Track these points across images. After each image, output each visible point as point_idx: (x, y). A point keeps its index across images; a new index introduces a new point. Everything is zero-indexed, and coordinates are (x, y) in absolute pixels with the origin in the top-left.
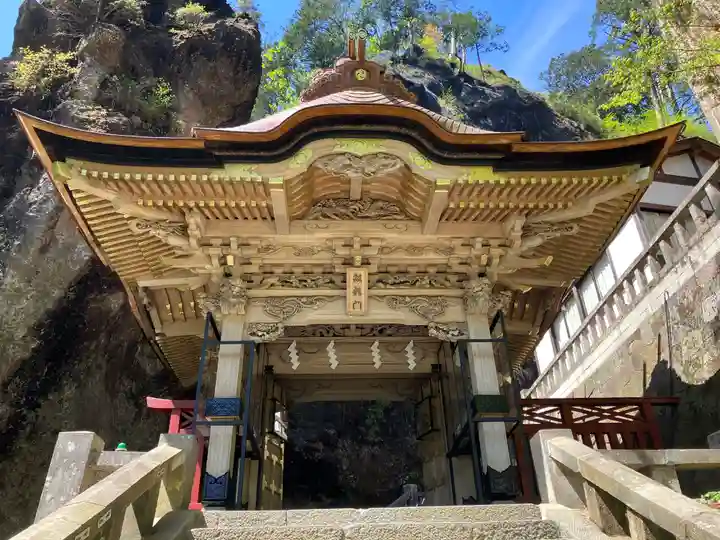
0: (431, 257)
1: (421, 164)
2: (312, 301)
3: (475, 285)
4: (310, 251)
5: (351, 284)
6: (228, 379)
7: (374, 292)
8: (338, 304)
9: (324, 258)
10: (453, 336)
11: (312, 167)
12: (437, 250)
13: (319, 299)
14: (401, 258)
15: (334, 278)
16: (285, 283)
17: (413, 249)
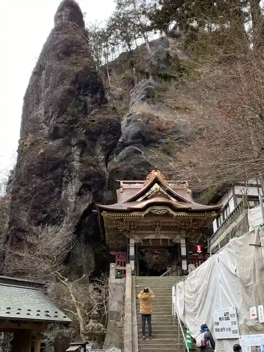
0: (173, 224)
1: (171, 212)
2: (148, 234)
3: (182, 232)
4: (147, 223)
5: (156, 231)
6: (132, 251)
7: (161, 232)
8: (154, 235)
9: (150, 224)
10: (178, 242)
11: (150, 211)
12: (175, 223)
13: (150, 233)
14: (168, 224)
15: (152, 228)
16: (142, 230)
17: (170, 222)
